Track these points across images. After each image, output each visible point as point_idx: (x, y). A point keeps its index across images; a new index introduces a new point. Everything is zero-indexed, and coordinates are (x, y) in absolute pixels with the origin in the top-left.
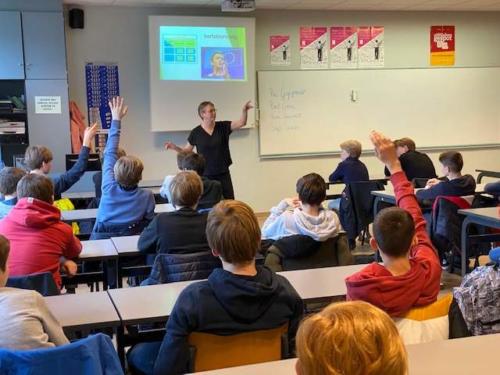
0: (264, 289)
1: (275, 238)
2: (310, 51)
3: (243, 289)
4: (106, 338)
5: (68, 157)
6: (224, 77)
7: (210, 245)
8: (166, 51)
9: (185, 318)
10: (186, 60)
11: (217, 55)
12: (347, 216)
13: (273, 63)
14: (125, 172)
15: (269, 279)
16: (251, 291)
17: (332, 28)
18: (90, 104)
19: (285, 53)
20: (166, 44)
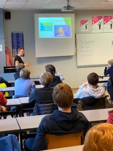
0: (74, 117)
1: (81, 98)
2: (96, 25)
3: (66, 118)
4: (14, 136)
5: (4, 67)
6: (63, 36)
7: (54, 101)
8: (41, 27)
9: (44, 129)
10: (48, 30)
11: (60, 28)
12: (110, 89)
13: (81, 30)
14: (24, 74)
15: (76, 114)
16: (68, 118)
17: (104, 17)
18: (13, 48)
19: (86, 26)
20: (41, 24)
